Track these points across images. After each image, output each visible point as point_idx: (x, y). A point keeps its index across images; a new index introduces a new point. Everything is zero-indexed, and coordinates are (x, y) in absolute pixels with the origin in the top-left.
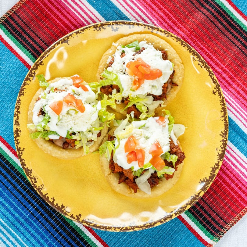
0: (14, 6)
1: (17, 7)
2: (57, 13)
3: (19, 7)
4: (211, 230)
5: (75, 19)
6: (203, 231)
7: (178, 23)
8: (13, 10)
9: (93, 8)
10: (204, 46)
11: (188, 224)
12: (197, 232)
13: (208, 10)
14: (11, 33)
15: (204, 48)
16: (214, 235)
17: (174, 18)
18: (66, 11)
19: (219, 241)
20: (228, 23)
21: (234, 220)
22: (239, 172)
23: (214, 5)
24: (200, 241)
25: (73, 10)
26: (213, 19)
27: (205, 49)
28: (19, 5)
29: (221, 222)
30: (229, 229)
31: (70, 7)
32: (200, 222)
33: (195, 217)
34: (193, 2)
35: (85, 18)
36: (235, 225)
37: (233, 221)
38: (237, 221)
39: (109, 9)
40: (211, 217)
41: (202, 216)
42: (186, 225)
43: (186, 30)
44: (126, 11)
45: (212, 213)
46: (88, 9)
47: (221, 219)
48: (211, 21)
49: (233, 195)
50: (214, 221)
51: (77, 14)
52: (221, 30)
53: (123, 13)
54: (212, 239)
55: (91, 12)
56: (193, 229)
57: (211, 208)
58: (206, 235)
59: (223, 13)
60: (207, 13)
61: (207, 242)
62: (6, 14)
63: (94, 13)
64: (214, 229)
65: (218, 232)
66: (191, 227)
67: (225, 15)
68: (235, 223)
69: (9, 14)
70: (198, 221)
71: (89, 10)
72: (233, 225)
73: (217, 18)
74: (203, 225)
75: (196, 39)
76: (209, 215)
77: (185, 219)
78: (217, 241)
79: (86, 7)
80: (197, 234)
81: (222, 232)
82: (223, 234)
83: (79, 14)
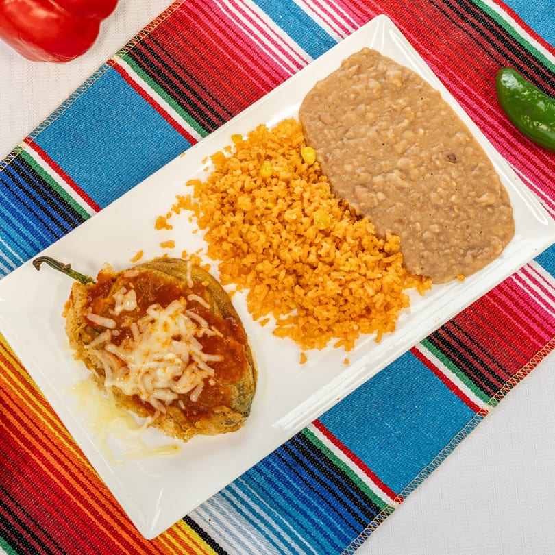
0: (149, 25)
1: (153, 27)
2: (219, 36)
3: (156, 26)
4: (485, 386)
5: (249, 46)
6: (470, 388)
7: (423, 47)
8: (146, 32)
9: (278, 27)
10: (467, 85)
11: (446, 377)
12: (460, 390)
13: (473, 25)
14: (144, 69)
15: (467, 86)
16: (490, 395)
17: (415, 40)
18: (235, 32)
19: (499, 404)
20: (507, 45)
21: (524, 370)
22: (529, 292)
23: (482, 17)
25: (245, 31)
26: (481, 39)
27: (469, 88)
28: (156, 24)
29: (501, 373)
30: (515, 385)
31: (240, 26)
32: (467, 374)
34: (447, 13)
35: (266, 43)
36: (525, 378)
37: (522, 371)
38: (529, 372)
39: (306, 29)
40: (485, 366)
41: (469, 364)
42: (441, 379)
43: (436, 58)
44: (334, 32)
45: (486, 360)
46: (271, 29)
47: (501, 368)
48: (478, 42)
49: (520, 330)
50: (489, 372)
51: (252, 38)
52: (494, 58)
53: (328, 35)
54: (487, 402)
55: (276, 34)
57: (484, 351)
58: (477, 394)
59: (498, 29)
60: (471, 30)
61: (478, 407)
62: (135, 37)
63: (280, 36)
64: (490, 384)
65: (497, 389)
66: (450, 381)
67: (501, 32)
68: (525, 375)
69: (139, 38)
70: (463, 372)
71: (273, 31)
72: (522, 378)
73: (487, 38)
74: (471, 378)
75: (453, 73)
76: (481, 363)
77: (440, 370)
78: (495, 405)
79: (267, 26)
80: (462, 392)
81: (503, 391)
82: (505, 392)
83: (256, 37)
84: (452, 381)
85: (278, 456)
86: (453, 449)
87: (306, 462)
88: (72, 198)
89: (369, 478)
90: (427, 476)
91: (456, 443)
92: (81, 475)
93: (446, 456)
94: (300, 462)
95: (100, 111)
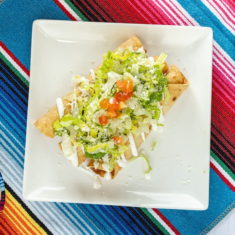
11: (222, 174)
12: (229, 182)
24: (233, 190)
33: (228, 168)
42: (219, 175)
56: (226, 179)
66: (224, 177)
70: (231, 171)
77: (218, 169)
80: (230, 184)
84: (225, 177)
85: (121, 217)
86: (224, 217)
87: (137, 221)
88: (4, 57)
89: (174, 233)
90: (208, 233)
91: (226, 214)
92: (5, 223)
93: (220, 221)
94: (134, 221)
95: (23, 3)
